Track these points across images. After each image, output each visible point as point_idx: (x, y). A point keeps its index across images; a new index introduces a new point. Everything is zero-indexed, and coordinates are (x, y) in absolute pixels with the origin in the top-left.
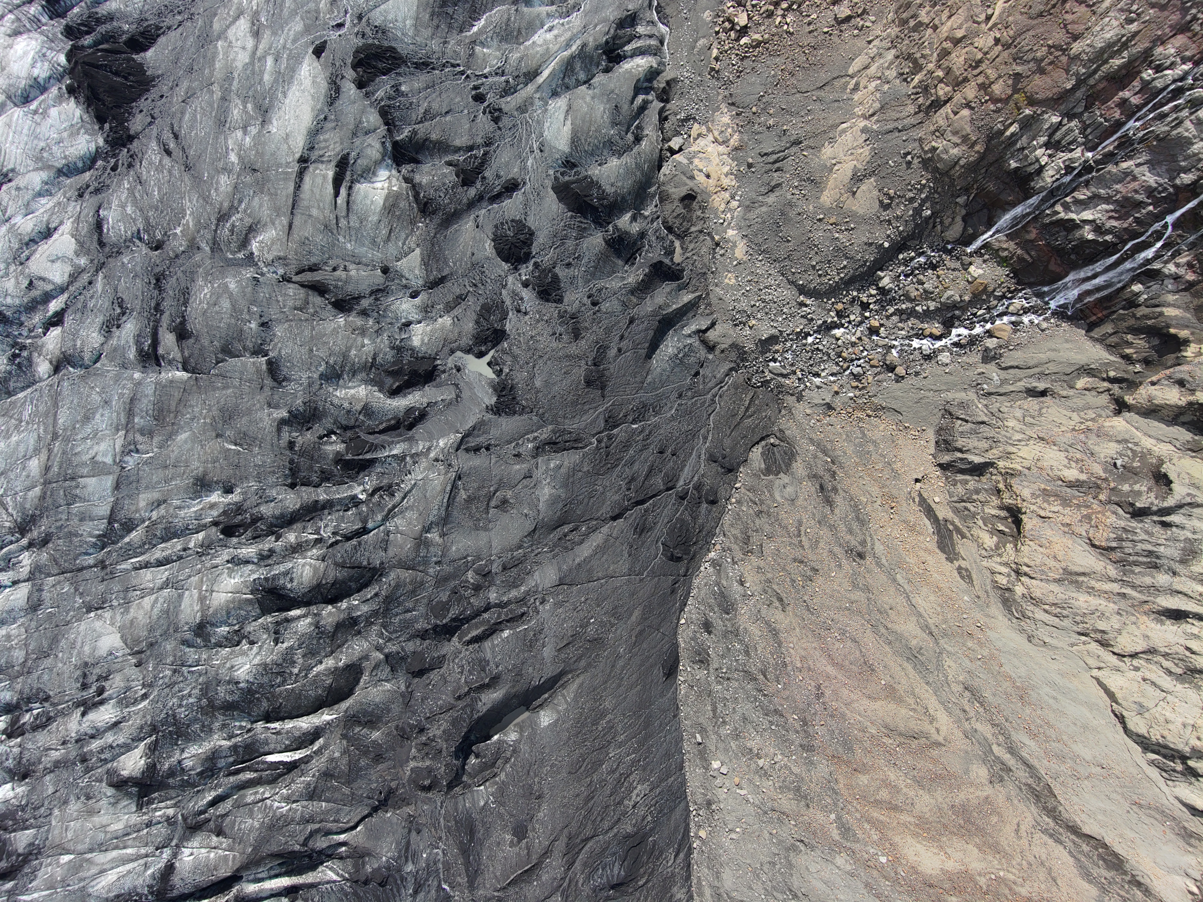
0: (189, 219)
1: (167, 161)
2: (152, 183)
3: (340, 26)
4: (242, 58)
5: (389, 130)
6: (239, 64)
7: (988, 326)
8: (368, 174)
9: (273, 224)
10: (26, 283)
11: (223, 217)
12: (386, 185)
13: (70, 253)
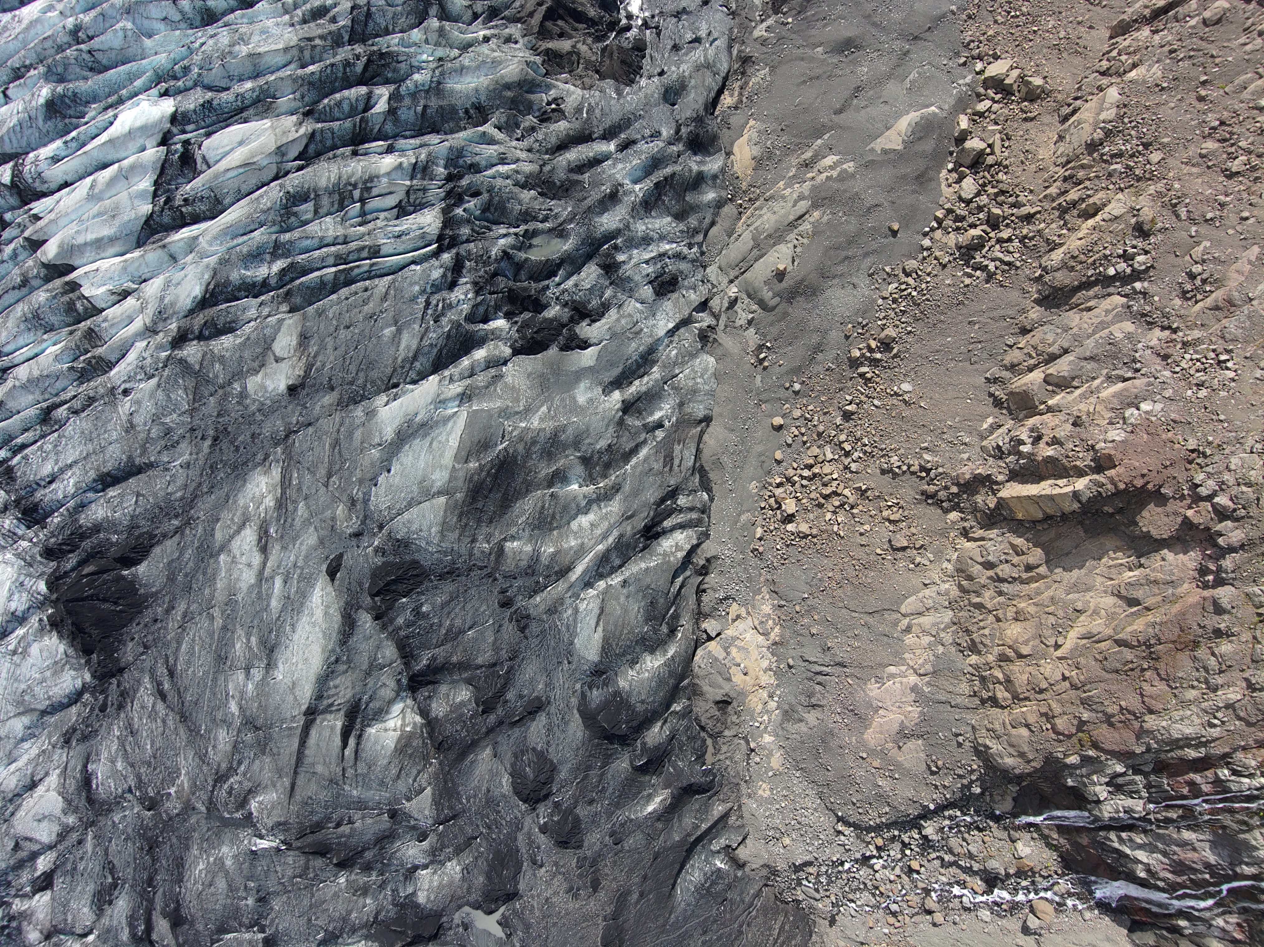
0: (183, 779)
1: (160, 706)
2: (145, 734)
3: (358, 535)
4: (248, 577)
5: (405, 664)
6: (244, 586)
7: (1032, 896)
8: (380, 714)
9: (274, 786)
10: (11, 844)
11: (220, 778)
12: (399, 723)
13: (58, 812)
